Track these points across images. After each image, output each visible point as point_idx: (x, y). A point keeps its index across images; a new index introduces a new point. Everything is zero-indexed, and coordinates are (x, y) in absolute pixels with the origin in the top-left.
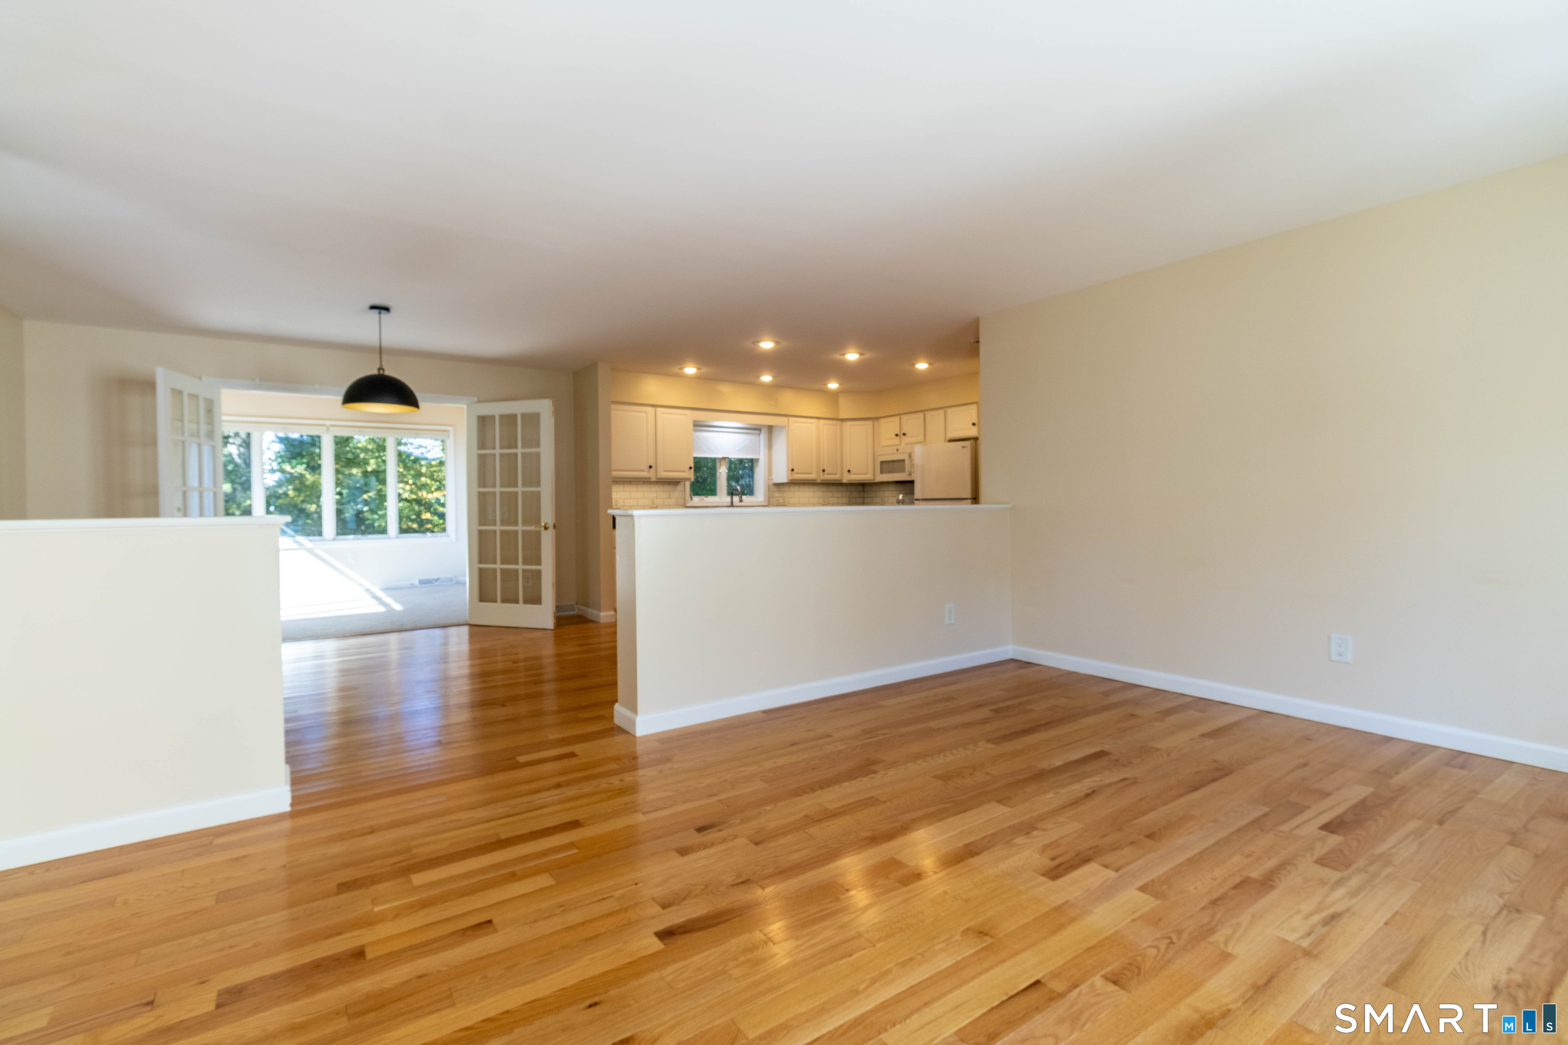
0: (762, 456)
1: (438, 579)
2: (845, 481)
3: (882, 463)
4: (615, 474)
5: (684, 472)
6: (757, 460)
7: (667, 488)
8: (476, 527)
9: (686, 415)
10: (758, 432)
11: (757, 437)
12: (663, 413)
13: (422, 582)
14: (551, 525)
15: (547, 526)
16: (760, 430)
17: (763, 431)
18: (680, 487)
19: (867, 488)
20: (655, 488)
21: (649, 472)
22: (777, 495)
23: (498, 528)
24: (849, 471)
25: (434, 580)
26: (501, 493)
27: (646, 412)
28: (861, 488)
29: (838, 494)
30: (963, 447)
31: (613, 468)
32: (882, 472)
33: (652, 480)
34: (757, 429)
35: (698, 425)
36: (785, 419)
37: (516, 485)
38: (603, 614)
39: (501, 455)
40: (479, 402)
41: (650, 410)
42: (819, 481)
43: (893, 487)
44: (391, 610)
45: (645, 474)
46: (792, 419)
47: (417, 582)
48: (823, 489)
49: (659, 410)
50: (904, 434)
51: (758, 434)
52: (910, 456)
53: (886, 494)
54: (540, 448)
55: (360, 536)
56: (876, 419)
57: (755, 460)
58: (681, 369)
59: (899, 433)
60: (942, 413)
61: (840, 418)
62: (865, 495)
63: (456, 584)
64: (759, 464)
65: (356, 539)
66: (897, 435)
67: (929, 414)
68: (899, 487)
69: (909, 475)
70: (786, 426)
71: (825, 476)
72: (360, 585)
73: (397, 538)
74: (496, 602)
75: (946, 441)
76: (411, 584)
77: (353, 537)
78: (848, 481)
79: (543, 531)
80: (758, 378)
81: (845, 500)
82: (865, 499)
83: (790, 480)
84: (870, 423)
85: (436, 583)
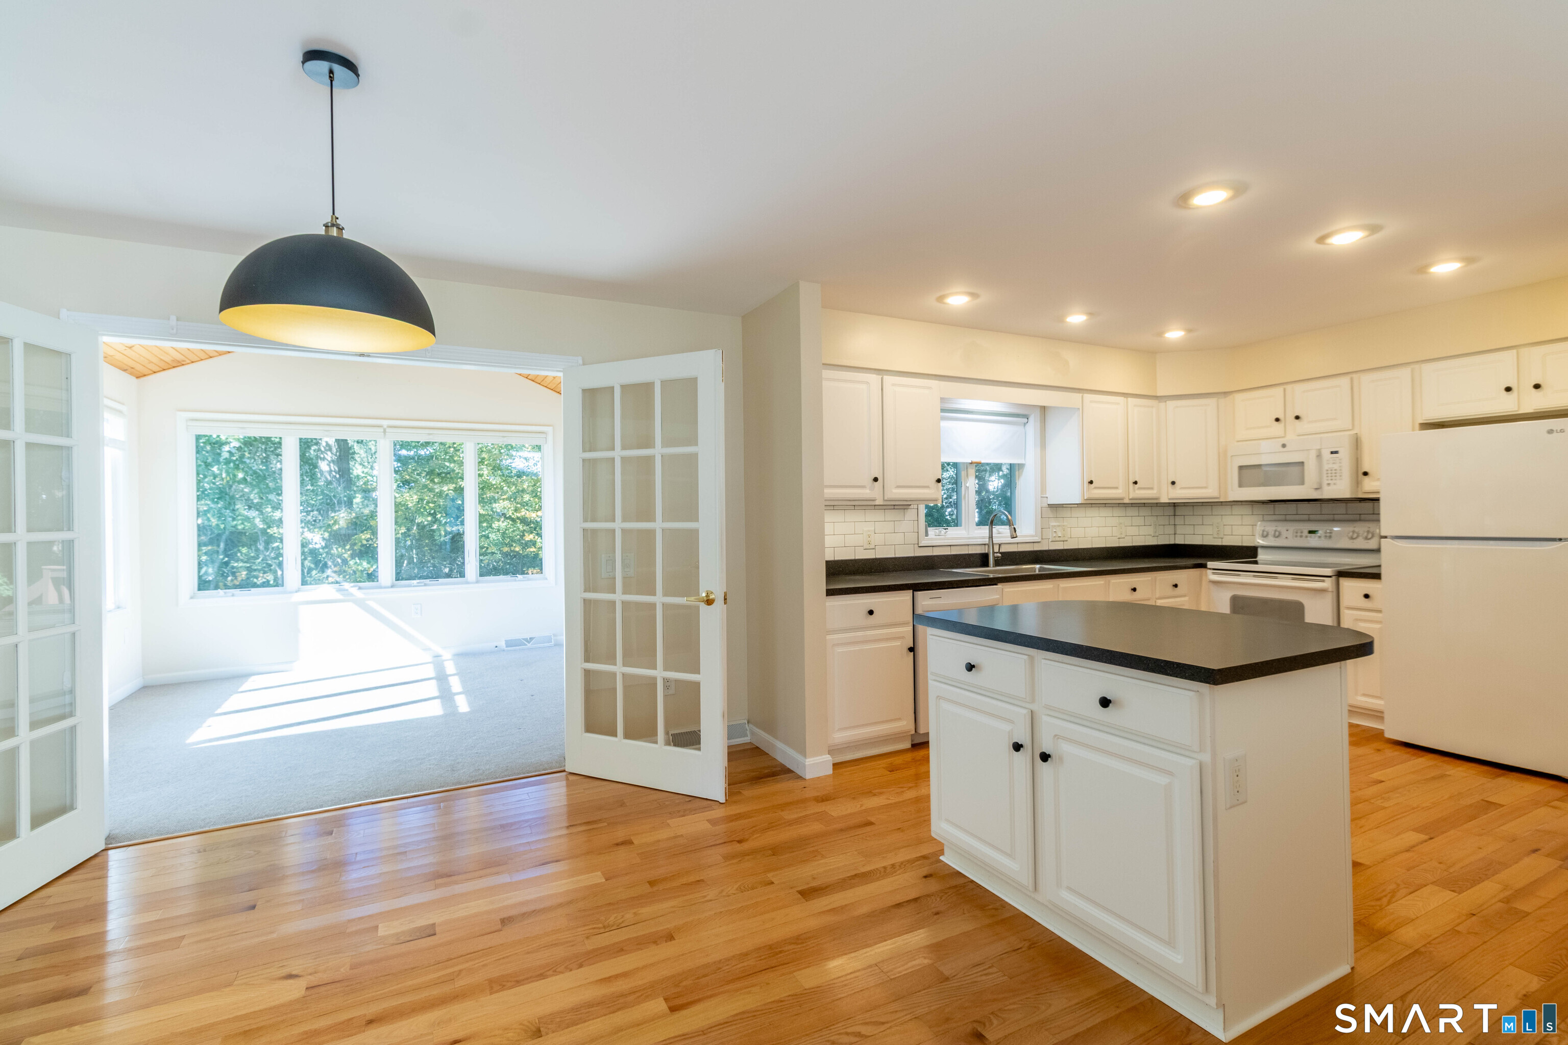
0: (1030, 460)
2: (1164, 499)
3: (1240, 468)
4: (829, 493)
5: (927, 487)
6: (1021, 466)
7: (891, 515)
8: (581, 595)
9: (930, 388)
10: (1024, 420)
11: (1020, 428)
12: (894, 385)
13: (509, 644)
14: (718, 595)
15: (712, 597)
16: (1026, 417)
17: (1031, 419)
18: (911, 514)
20: (878, 515)
21: (872, 489)
22: (1053, 523)
23: (619, 597)
24: (1173, 483)
25: (526, 640)
26: (624, 531)
27: (867, 383)
28: (1170, 511)
29: (1139, 521)
31: (826, 483)
32: (1241, 485)
33: (877, 503)
34: (1021, 415)
35: (948, 410)
36: (1077, 396)
37: (650, 517)
38: (809, 761)
39: (624, 460)
41: (874, 379)
42: (1126, 501)
43: (1246, 510)
44: (448, 714)
45: (866, 493)
46: (1088, 397)
47: (502, 644)
48: (1118, 512)
49: (888, 379)
50: (1297, 418)
51: (1025, 424)
52: (1319, 456)
53: (1228, 520)
54: (696, 444)
55: (427, 581)
56: (1226, 394)
57: (1017, 468)
58: (941, 299)
59: (1285, 415)
60: (1405, 374)
61: (1158, 395)
62: (1179, 520)
63: (555, 645)
64: (1025, 470)
65: (423, 584)
66: (1277, 420)
67: (1366, 378)
68: (1259, 510)
69: (1316, 489)
70: (1079, 409)
71: (1137, 492)
72: (427, 649)
73: (477, 582)
74: (616, 736)
75: (1417, 426)
76: (496, 647)
77: (418, 583)
78: (1169, 499)
79: (703, 606)
80: (1061, 319)
81: (1150, 530)
82: (1178, 527)
83: (1087, 499)
84: (1212, 402)
85: (529, 645)
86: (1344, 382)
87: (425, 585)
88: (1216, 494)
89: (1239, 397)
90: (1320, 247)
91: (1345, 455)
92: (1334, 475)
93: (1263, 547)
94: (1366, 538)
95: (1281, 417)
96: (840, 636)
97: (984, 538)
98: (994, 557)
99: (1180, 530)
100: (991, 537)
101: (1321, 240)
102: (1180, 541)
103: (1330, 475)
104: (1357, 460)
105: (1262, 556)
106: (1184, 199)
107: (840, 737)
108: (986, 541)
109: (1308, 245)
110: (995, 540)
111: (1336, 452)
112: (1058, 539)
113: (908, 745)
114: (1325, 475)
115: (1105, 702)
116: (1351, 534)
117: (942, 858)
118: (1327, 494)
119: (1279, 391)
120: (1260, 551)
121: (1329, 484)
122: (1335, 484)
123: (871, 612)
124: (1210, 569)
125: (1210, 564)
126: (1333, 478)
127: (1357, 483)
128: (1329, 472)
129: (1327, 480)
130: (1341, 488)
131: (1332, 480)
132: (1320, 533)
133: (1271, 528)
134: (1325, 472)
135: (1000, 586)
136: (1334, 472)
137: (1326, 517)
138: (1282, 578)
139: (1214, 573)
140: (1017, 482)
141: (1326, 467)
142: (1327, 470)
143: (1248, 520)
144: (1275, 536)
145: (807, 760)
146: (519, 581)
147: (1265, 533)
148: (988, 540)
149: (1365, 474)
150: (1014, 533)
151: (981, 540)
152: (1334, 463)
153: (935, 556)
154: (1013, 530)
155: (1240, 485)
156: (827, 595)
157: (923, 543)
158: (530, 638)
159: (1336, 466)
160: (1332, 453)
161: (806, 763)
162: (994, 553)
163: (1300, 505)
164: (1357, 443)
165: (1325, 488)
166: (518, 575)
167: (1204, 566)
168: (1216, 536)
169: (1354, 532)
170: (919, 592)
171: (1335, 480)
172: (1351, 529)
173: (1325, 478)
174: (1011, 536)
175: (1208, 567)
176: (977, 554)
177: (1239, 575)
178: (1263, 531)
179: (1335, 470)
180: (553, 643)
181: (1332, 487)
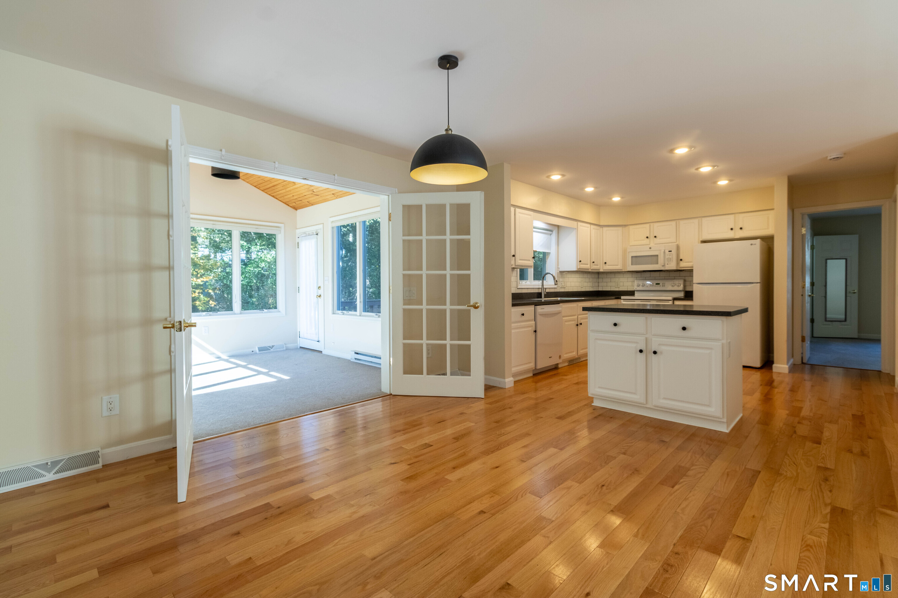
0: (553, 251)
1: (273, 346)
2: (600, 270)
3: (632, 257)
5: (529, 260)
6: (549, 253)
9: (530, 215)
10: (551, 233)
11: (549, 236)
12: (519, 213)
13: (261, 349)
14: (481, 304)
15: (477, 305)
16: (552, 231)
17: (554, 231)
19: (600, 276)
21: (512, 260)
22: (561, 280)
24: (605, 263)
25: (270, 347)
26: (428, 275)
28: (596, 276)
29: (587, 280)
30: (752, 244)
33: (513, 266)
34: (550, 230)
36: (575, 223)
37: (443, 269)
39: (428, 241)
40: (399, 193)
41: (512, 210)
42: (590, 270)
43: (629, 275)
44: (281, 380)
46: (580, 224)
47: (256, 350)
48: (581, 276)
49: (517, 210)
50: (655, 237)
51: (551, 234)
52: (664, 252)
53: (622, 280)
54: (469, 235)
55: (211, 313)
56: (625, 226)
57: (547, 254)
58: (548, 177)
59: (650, 236)
60: (696, 221)
61: (601, 224)
62: (600, 280)
63: (286, 349)
64: (550, 256)
65: (209, 315)
66: (647, 237)
67: (682, 222)
68: (635, 275)
69: (663, 266)
70: (576, 229)
71: (594, 266)
72: (212, 354)
73: (241, 313)
74: (422, 374)
75: (700, 242)
76: (253, 351)
77: (206, 314)
78: (603, 270)
79: (472, 309)
80: (583, 189)
81: (590, 284)
82: (600, 283)
83: (579, 269)
84: (620, 229)
85: (272, 350)
86: (673, 223)
87: (210, 315)
88: (621, 268)
89: (631, 227)
90: (696, 171)
91: (674, 252)
92: (669, 260)
93: (637, 291)
94: (678, 286)
95: (648, 236)
96: (516, 324)
97: (539, 285)
98: (544, 294)
99: (600, 284)
100: (543, 285)
101: (697, 169)
102: (600, 289)
103: (668, 260)
104: (678, 255)
105: (636, 294)
106: (672, 151)
107: (514, 370)
108: (541, 287)
109: (693, 170)
110: (545, 287)
111: (671, 251)
112: (562, 287)
113: (531, 375)
114: (666, 260)
115: (684, 329)
116: (678, 284)
117: (592, 404)
118: (667, 268)
119: (648, 225)
120: (636, 292)
121: (668, 264)
122: (670, 264)
123: (523, 315)
124: (622, 299)
125: (622, 297)
126: (670, 261)
127: (678, 264)
128: (668, 259)
129: (667, 262)
130: (672, 266)
131: (669, 262)
132: (661, 284)
133: (641, 283)
134: (666, 259)
135: (561, 304)
136: (670, 259)
137: (661, 278)
138: (652, 302)
139: (624, 301)
140: (547, 260)
141: (667, 257)
142: (667, 258)
143: (631, 279)
144: (643, 286)
145: (506, 380)
146: (264, 313)
147: (639, 285)
148: (541, 286)
149: (681, 260)
150: (556, 283)
151: (538, 286)
152: (670, 256)
153: (523, 293)
154: (556, 281)
155: (632, 264)
156: (512, 306)
157: (519, 287)
158: (272, 346)
159: (670, 257)
160: (669, 251)
161: (506, 381)
162: (544, 292)
163: (652, 273)
164: (678, 248)
165: (666, 265)
166: (264, 310)
167: (620, 298)
168: (616, 287)
169: (679, 283)
170: (538, 306)
171: (670, 262)
172: (672, 282)
173: (666, 261)
174: (555, 284)
175: (622, 298)
176: (535, 293)
177: (635, 301)
178: (638, 284)
179: (670, 258)
180: (285, 348)
181: (669, 265)
